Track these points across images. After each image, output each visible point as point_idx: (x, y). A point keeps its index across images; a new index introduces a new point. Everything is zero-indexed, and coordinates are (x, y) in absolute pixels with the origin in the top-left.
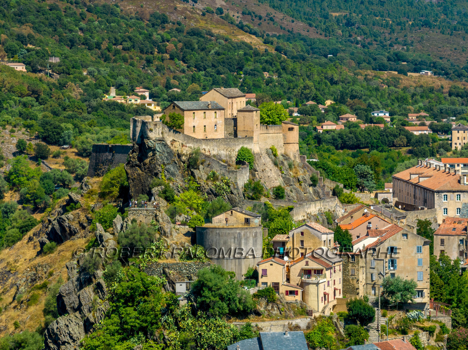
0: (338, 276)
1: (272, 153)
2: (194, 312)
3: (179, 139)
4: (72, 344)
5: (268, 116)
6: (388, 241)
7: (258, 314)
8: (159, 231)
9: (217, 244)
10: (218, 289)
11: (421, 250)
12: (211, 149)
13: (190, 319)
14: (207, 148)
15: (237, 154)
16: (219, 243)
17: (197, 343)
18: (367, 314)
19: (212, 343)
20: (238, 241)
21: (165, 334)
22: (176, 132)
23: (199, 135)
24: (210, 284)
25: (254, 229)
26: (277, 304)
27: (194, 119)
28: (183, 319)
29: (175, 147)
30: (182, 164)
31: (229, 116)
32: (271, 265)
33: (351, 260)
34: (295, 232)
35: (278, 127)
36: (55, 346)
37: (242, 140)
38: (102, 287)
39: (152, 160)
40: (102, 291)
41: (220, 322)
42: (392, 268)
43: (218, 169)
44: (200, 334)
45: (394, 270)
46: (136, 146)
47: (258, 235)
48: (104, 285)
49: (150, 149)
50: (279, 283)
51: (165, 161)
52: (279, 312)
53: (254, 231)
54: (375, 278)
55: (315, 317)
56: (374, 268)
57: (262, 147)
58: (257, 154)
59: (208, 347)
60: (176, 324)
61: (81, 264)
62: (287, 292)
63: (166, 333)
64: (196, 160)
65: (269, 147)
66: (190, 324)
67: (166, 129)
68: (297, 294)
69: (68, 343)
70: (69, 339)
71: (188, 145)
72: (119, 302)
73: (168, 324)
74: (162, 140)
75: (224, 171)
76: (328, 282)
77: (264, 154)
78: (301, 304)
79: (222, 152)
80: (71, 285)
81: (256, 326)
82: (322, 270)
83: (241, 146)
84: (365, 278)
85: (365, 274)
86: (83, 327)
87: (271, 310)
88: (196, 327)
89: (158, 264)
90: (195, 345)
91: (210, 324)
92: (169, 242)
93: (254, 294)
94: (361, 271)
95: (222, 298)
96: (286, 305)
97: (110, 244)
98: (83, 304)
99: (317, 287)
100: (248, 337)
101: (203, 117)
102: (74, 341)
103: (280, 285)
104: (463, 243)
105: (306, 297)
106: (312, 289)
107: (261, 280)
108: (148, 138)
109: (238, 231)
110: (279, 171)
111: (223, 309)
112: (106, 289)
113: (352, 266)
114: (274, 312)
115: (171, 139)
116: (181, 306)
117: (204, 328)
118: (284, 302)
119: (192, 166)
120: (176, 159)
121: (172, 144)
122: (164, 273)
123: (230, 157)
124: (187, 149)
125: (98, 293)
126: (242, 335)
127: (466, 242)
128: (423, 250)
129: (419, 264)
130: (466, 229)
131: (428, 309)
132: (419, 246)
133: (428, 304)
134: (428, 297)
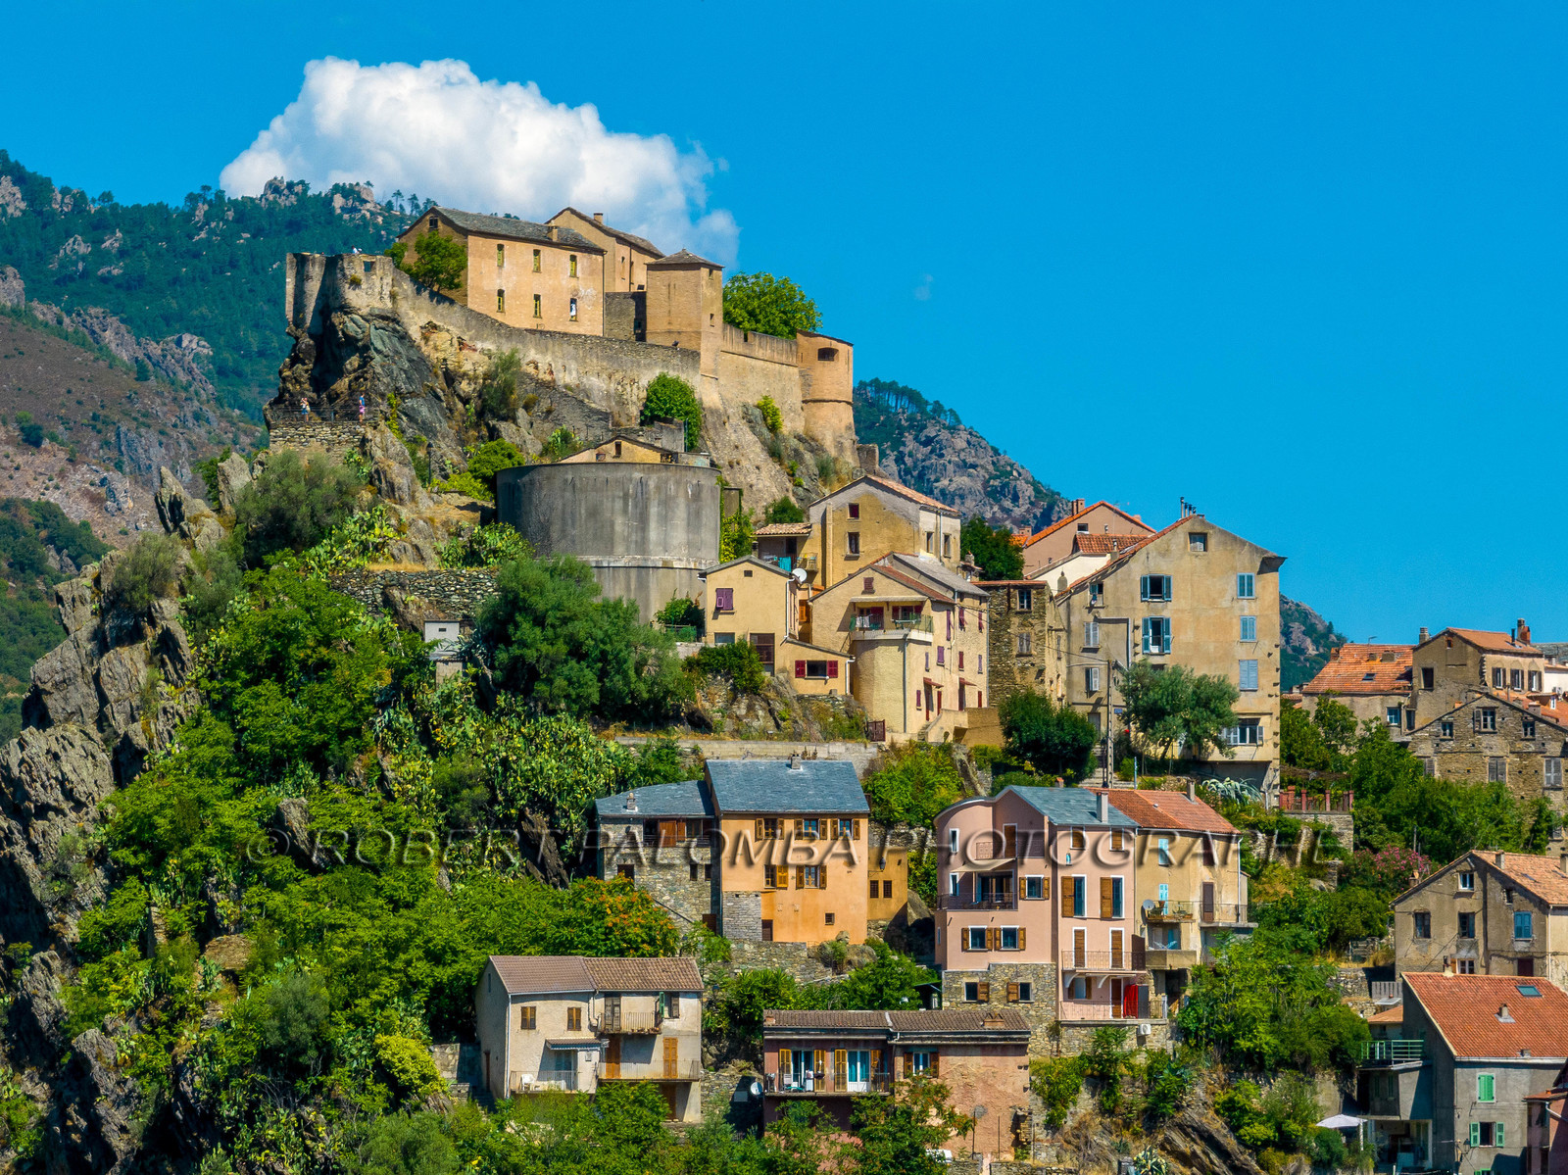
0: (976, 645)
1: (765, 419)
2: (484, 698)
3: (451, 323)
4: (73, 815)
5: (752, 314)
6: (1141, 556)
7: (700, 724)
8: (371, 483)
9: (568, 516)
10: (565, 621)
11: (1250, 584)
12: (557, 366)
13: (469, 720)
14: (544, 360)
15: (644, 394)
16: (573, 514)
17: (492, 789)
18: (1068, 738)
19: (542, 790)
20: (635, 506)
21: (384, 764)
22: (439, 298)
23: (519, 317)
24: (540, 606)
25: (690, 474)
26: (767, 700)
27: (501, 266)
28: (448, 718)
29: (436, 348)
30: (460, 405)
31: (621, 287)
32: (748, 574)
33: (1016, 605)
34: (831, 505)
35: (785, 346)
36: (13, 823)
37: (660, 354)
38: (177, 645)
39: (357, 379)
40: (177, 658)
41: (569, 726)
42: (1155, 649)
43: (580, 424)
44: (504, 762)
45: (1161, 654)
46: (306, 341)
47: (705, 494)
48: (183, 638)
49: (352, 345)
50: (771, 637)
51: (400, 384)
52: (773, 723)
53: (692, 479)
54: (1099, 683)
55: (893, 745)
56: (1095, 650)
57: (729, 396)
58: (714, 412)
59: (531, 804)
60: (426, 737)
61: (105, 585)
62: (799, 664)
63: (389, 762)
64: (506, 390)
65: (753, 400)
66: (471, 734)
67: (407, 287)
68: (834, 673)
69: (59, 811)
70: (61, 797)
71: (479, 345)
72: (234, 678)
73: (397, 734)
74: (390, 320)
75: (598, 432)
76: (941, 650)
77: (736, 420)
78: (847, 704)
79: (594, 379)
80: (71, 654)
81: (695, 751)
82: (918, 608)
83: (657, 372)
84: (1064, 676)
85: (1064, 660)
86: (108, 767)
87: (746, 716)
88: (490, 740)
89: (366, 577)
90: (487, 796)
91: (537, 734)
92: (405, 513)
93: (688, 659)
94: (1051, 641)
95: (577, 652)
96: (796, 706)
97: (205, 530)
98: (111, 699)
99: (901, 654)
100: (666, 779)
101: (532, 267)
102: (79, 806)
103: (778, 642)
104: (1398, 720)
105: (865, 691)
106: (885, 660)
107: (713, 626)
108: (346, 309)
109: (637, 475)
110: (785, 478)
111: (581, 686)
112: (187, 652)
113: (1022, 625)
114: (756, 724)
115: (423, 321)
116: (439, 680)
117: (518, 742)
118: (790, 694)
119: (491, 411)
120: (439, 385)
121: (426, 339)
122: (388, 601)
123: (622, 403)
124: (476, 356)
125: (163, 664)
126: (644, 770)
127: (1411, 715)
128: (1257, 587)
129: (1245, 636)
130: (1408, 676)
131: (1275, 787)
132: (1246, 574)
133: (1275, 770)
134: (1276, 745)
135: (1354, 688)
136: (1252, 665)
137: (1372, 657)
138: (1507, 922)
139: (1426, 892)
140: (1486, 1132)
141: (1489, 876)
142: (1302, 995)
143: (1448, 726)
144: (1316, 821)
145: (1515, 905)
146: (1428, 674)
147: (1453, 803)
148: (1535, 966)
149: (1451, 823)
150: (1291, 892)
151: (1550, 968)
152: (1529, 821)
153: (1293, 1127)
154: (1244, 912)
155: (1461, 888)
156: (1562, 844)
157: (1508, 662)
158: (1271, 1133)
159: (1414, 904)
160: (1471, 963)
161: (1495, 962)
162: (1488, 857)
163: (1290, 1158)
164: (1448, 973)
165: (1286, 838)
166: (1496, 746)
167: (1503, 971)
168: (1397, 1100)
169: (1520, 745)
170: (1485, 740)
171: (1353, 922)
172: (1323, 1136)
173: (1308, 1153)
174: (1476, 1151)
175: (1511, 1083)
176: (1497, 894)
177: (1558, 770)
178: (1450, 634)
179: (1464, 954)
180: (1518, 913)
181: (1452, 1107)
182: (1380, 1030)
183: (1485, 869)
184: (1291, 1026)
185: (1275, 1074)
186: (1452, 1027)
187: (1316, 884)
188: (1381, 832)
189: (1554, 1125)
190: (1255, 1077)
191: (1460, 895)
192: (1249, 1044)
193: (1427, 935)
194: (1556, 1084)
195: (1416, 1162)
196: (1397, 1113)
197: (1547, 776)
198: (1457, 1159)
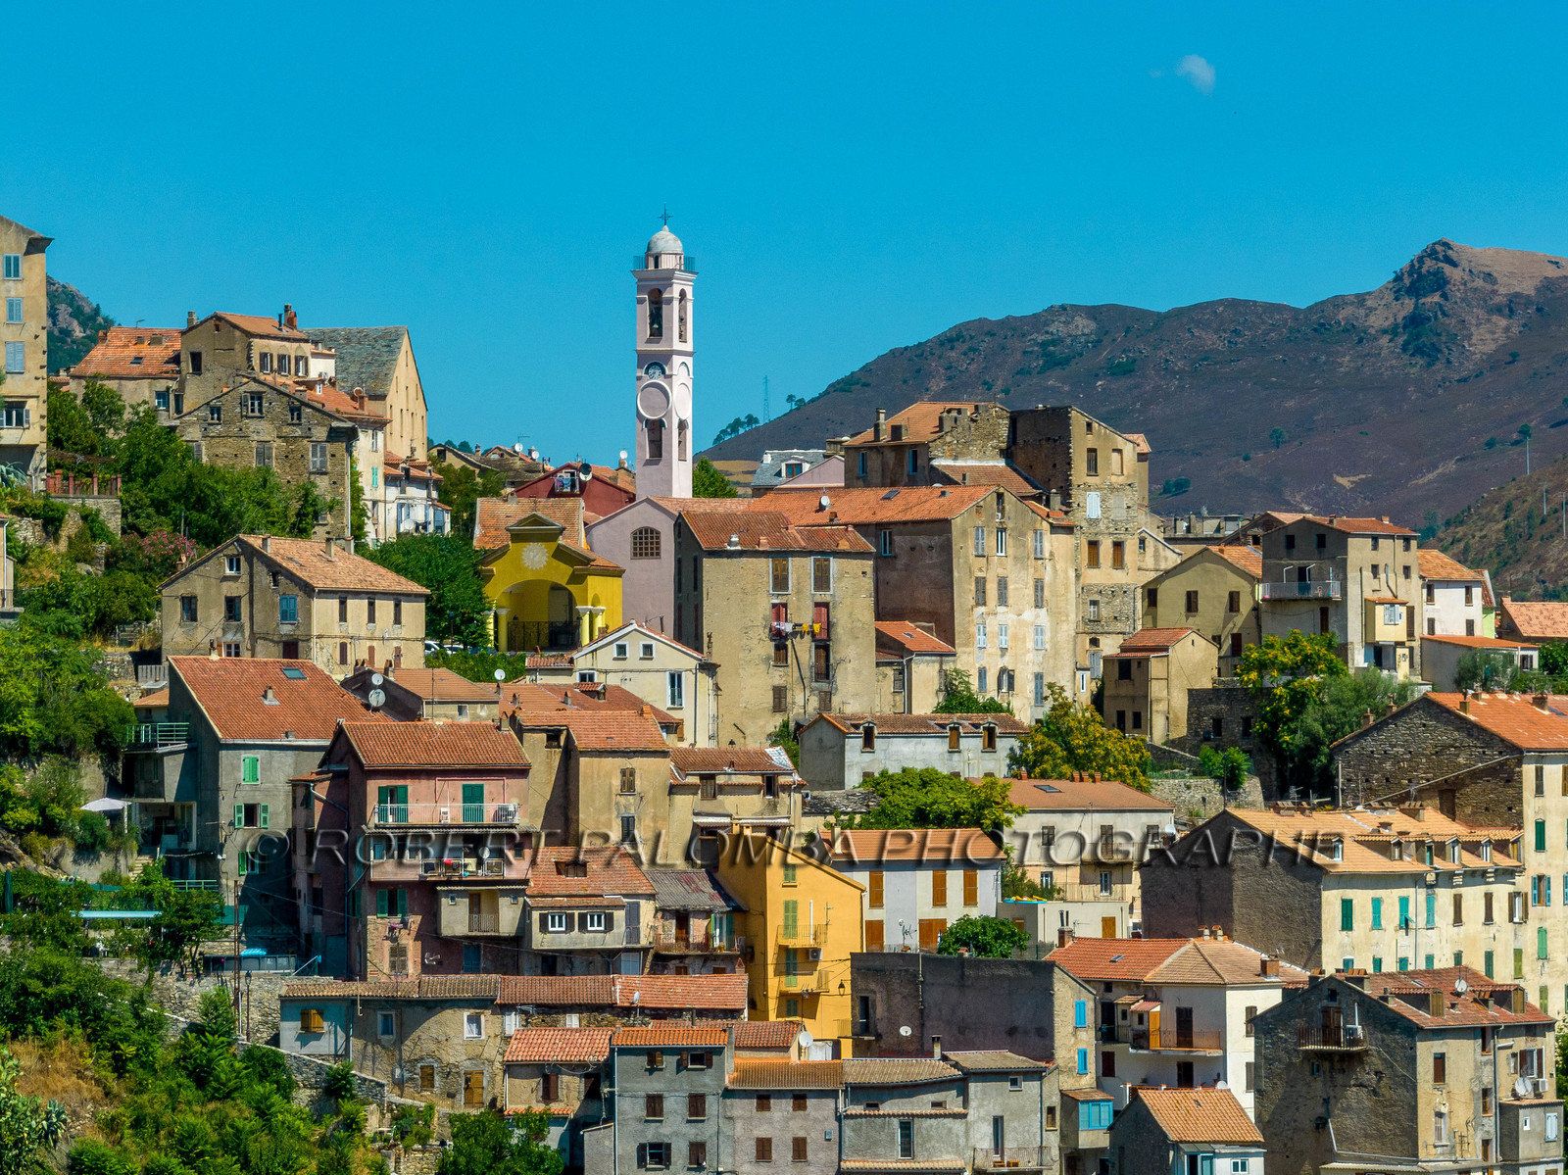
11: (17, 266)
127: (179, 399)
128: (24, 268)
129: (11, 318)
130: (176, 360)
131: (42, 470)
132: (12, 255)
133: (42, 454)
134: (42, 428)
135: (123, 372)
136: (16, 348)
137: (140, 340)
138: (273, 605)
139: (193, 575)
140: (251, 813)
141: (255, 560)
142: (67, 679)
143: (216, 410)
144: (83, 505)
145: (281, 589)
146: (196, 358)
147: (220, 487)
148: (300, 649)
149: (218, 508)
150: (58, 577)
151: (315, 651)
152: (295, 506)
153: (56, 810)
154: (9, 597)
155: (228, 572)
156: (327, 528)
157: (275, 347)
158: (34, 818)
159: (181, 588)
160: (237, 647)
161: (260, 645)
162: (255, 541)
163: (54, 842)
164: (214, 657)
165: (51, 523)
166: (263, 430)
167: (268, 655)
168: (162, 783)
169: (286, 430)
170: (253, 425)
171: (120, 606)
172: (88, 821)
173: (72, 837)
174: (240, 832)
175: (275, 764)
176: (264, 578)
177: (323, 455)
178: (218, 318)
179: (230, 637)
180: (284, 597)
181: (217, 789)
182: (146, 714)
183: (251, 553)
184: (55, 710)
185: (39, 758)
186: (217, 710)
187: (83, 568)
188: (148, 516)
189: (318, 807)
190: (19, 762)
191: (226, 579)
192: (15, 729)
193: (194, 618)
194: (320, 766)
195: (180, 844)
196: (161, 795)
197: (313, 461)
198: (222, 840)
